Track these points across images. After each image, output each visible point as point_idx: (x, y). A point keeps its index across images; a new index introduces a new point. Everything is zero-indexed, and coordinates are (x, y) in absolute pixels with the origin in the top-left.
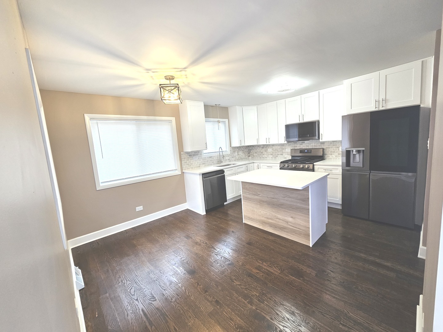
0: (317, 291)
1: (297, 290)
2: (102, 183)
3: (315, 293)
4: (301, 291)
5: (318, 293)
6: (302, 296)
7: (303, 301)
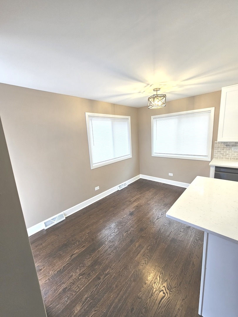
0: (118, 290)
1: (119, 271)
2: (155, 153)
3: (117, 286)
4: (118, 274)
5: (116, 290)
6: (113, 274)
7: (109, 274)
